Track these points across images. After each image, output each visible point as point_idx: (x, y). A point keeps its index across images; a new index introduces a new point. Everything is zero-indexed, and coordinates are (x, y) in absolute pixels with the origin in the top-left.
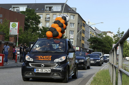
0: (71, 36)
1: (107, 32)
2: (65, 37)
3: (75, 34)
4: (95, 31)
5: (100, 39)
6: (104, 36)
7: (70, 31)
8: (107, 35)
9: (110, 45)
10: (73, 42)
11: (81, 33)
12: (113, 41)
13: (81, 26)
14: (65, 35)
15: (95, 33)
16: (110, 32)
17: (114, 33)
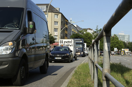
0: (55, 33)
1: (87, 29)
2: (50, 34)
3: (59, 32)
4: (77, 28)
5: (81, 35)
6: (85, 33)
7: (54, 29)
8: (87, 32)
9: (90, 41)
10: (57, 38)
11: (64, 30)
12: (92, 37)
13: (64, 24)
14: (50, 33)
15: (77, 30)
16: (90, 29)
17: (93, 30)
